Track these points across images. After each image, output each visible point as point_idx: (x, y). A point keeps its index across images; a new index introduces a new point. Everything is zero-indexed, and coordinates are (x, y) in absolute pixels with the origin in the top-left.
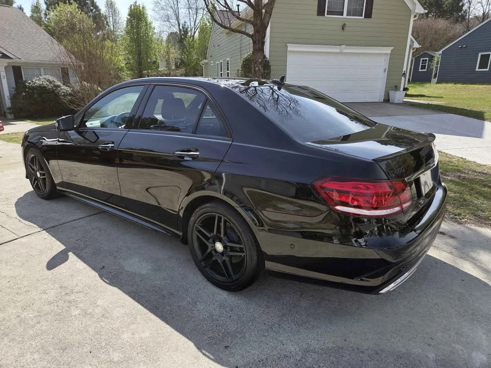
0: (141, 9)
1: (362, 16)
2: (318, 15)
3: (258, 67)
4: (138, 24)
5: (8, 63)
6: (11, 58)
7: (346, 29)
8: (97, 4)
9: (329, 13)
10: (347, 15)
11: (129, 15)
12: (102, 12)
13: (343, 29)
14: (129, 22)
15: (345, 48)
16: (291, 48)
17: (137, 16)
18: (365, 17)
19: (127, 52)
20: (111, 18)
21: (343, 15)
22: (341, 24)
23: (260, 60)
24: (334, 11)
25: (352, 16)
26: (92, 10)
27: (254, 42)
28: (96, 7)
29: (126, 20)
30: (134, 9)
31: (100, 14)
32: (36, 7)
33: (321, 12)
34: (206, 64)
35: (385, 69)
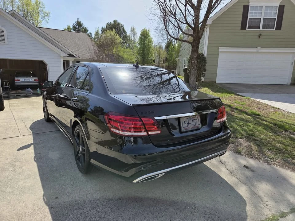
0: (147, 31)
1: (274, 29)
2: (241, 29)
3: (194, 61)
4: (144, 39)
5: (74, 59)
6: (75, 57)
7: (261, 37)
8: (125, 30)
9: (249, 28)
10: (263, 28)
11: (141, 35)
12: (127, 34)
13: (259, 37)
14: (140, 38)
15: (260, 49)
16: (221, 49)
17: (145, 35)
18: (276, 30)
19: (137, 54)
20: (133, 37)
21: (259, 29)
22: (258, 34)
23: (195, 57)
24: (252, 27)
25: (267, 29)
26: (122, 33)
27: (192, 47)
28: (125, 32)
29: (139, 37)
30: (143, 32)
31: (126, 35)
32: (97, 33)
33: (243, 27)
34: (179, 60)
35: (292, 63)
